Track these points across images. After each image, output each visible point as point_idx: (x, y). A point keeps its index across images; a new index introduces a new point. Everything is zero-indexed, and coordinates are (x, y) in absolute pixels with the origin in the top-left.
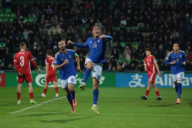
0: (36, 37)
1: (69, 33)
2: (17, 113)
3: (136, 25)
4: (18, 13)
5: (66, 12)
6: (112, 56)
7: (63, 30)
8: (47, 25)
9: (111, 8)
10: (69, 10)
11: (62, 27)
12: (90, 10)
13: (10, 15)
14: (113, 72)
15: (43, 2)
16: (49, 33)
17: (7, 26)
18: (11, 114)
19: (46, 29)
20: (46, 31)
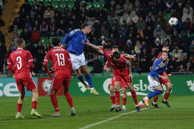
0: (103, 28)
1: (148, 22)
8: (118, 12)
20: (116, 20)
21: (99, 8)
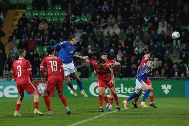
0: (89, 39)
1: (128, 33)
4: (70, 11)
5: (126, 9)
6: (181, 61)
7: (123, 31)
8: (102, 25)
9: (179, 4)
10: (129, 6)
11: (120, 27)
13: (60, 13)
14: (181, 79)
16: (105, 34)
17: (56, 26)
19: (101, 30)
20: (101, 32)
21: (86, 22)
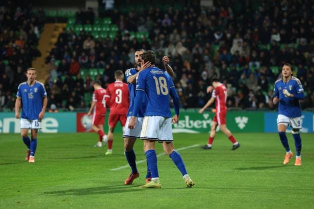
1: (195, 54)
2: (121, 169)
3: (295, 41)
4: (122, 24)
5: (191, 23)
6: (259, 88)
9: (257, 17)
10: (195, 20)
12: (226, 20)
13: (110, 28)
14: (260, 110)
15: (158, 10)
16: (167, 54)
17: (106, 44)
18: (112, 171)
20: (162, 52)
